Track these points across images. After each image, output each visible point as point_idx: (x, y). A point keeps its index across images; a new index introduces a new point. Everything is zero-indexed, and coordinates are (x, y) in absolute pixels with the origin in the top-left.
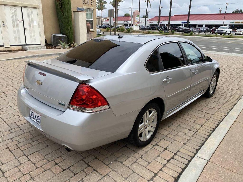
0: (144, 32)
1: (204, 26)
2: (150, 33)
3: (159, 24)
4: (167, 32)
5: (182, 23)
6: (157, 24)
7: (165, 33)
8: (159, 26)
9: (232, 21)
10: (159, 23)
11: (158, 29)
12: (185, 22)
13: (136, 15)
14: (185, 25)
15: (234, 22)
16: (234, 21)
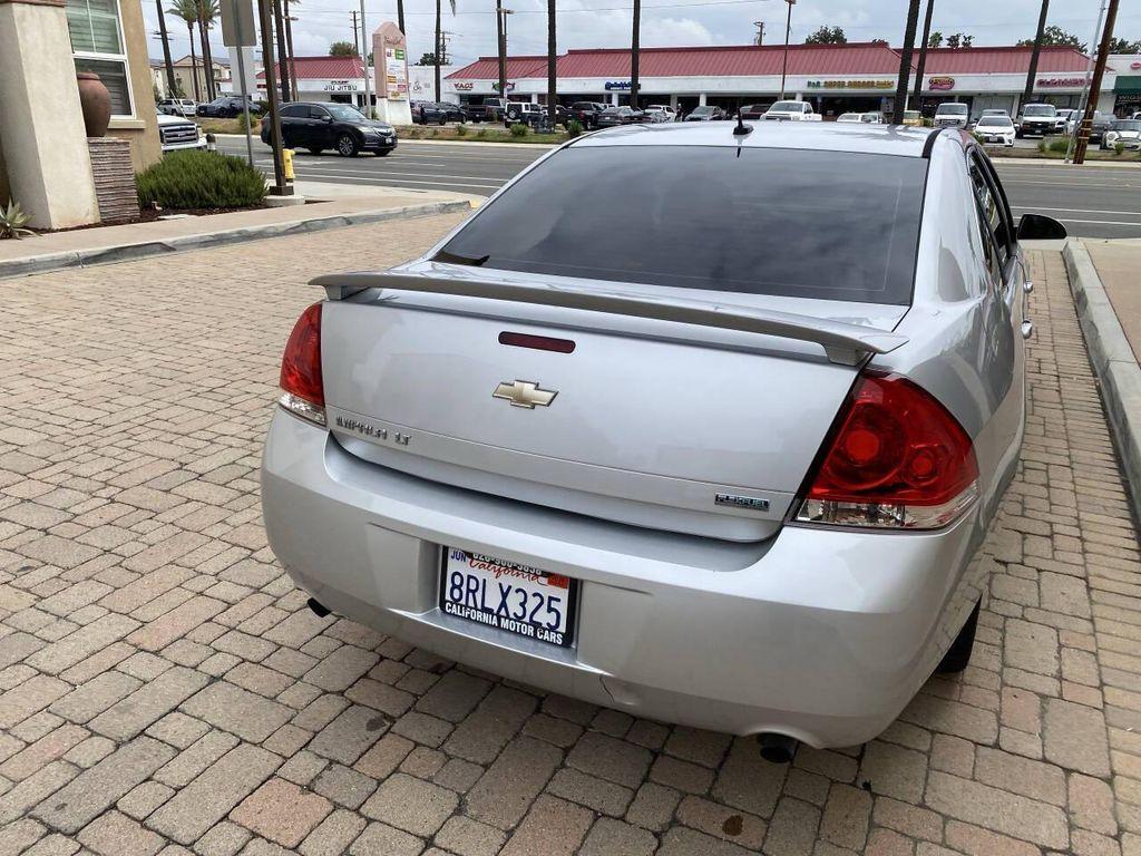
0: (436, 133)
1: (703, 102)
2: (466, 137)
3: (506, 96)
4: (545, 132)
5: (608, 86)
6: (495, 96)
7: (540, 137)
8: (504, 104)
9: (814, 78)
10: (505, 90)
11: (500, 119)
12: (619, 86)
13: (388, 50)
14: (620, 95)
15: (822, 81)
16: (823, 78)
